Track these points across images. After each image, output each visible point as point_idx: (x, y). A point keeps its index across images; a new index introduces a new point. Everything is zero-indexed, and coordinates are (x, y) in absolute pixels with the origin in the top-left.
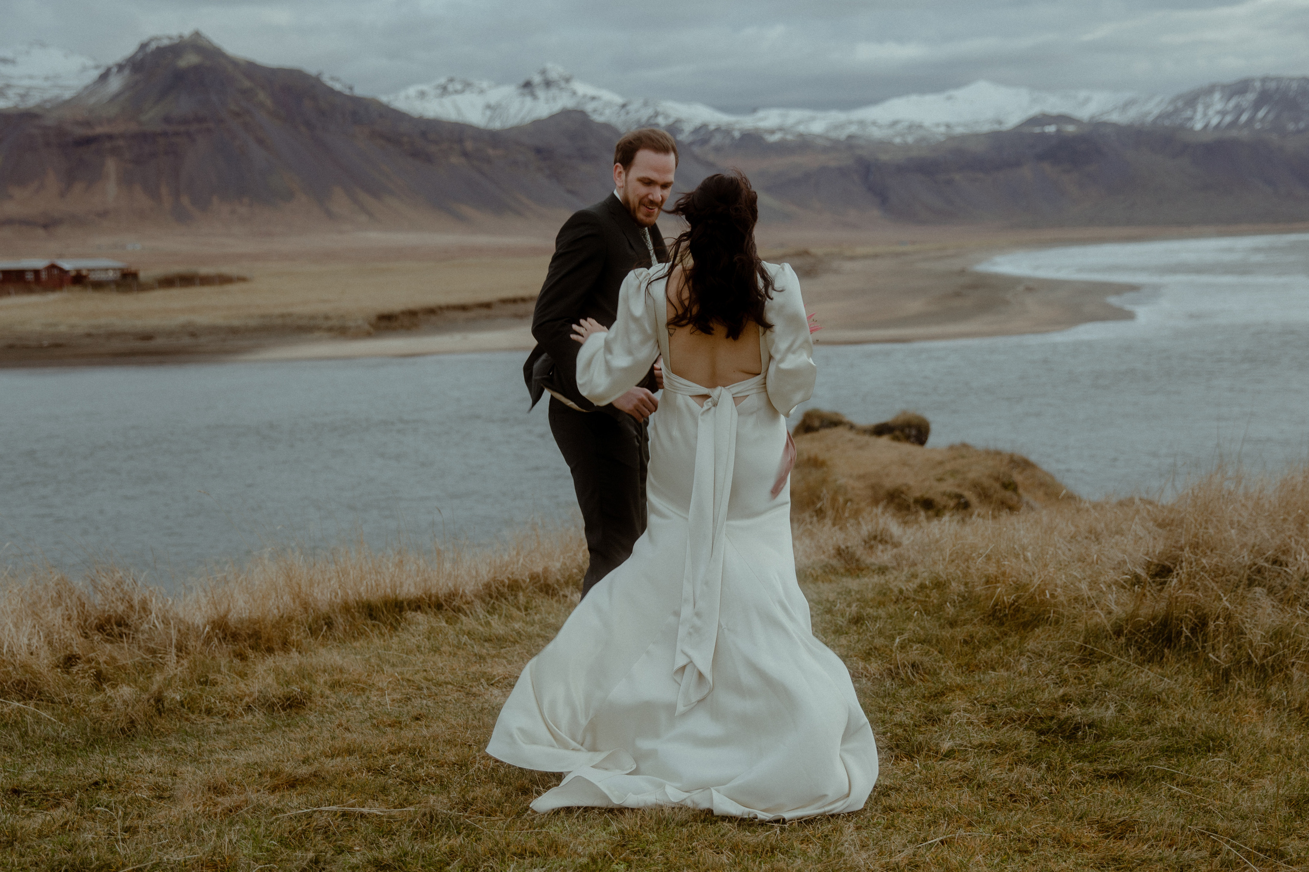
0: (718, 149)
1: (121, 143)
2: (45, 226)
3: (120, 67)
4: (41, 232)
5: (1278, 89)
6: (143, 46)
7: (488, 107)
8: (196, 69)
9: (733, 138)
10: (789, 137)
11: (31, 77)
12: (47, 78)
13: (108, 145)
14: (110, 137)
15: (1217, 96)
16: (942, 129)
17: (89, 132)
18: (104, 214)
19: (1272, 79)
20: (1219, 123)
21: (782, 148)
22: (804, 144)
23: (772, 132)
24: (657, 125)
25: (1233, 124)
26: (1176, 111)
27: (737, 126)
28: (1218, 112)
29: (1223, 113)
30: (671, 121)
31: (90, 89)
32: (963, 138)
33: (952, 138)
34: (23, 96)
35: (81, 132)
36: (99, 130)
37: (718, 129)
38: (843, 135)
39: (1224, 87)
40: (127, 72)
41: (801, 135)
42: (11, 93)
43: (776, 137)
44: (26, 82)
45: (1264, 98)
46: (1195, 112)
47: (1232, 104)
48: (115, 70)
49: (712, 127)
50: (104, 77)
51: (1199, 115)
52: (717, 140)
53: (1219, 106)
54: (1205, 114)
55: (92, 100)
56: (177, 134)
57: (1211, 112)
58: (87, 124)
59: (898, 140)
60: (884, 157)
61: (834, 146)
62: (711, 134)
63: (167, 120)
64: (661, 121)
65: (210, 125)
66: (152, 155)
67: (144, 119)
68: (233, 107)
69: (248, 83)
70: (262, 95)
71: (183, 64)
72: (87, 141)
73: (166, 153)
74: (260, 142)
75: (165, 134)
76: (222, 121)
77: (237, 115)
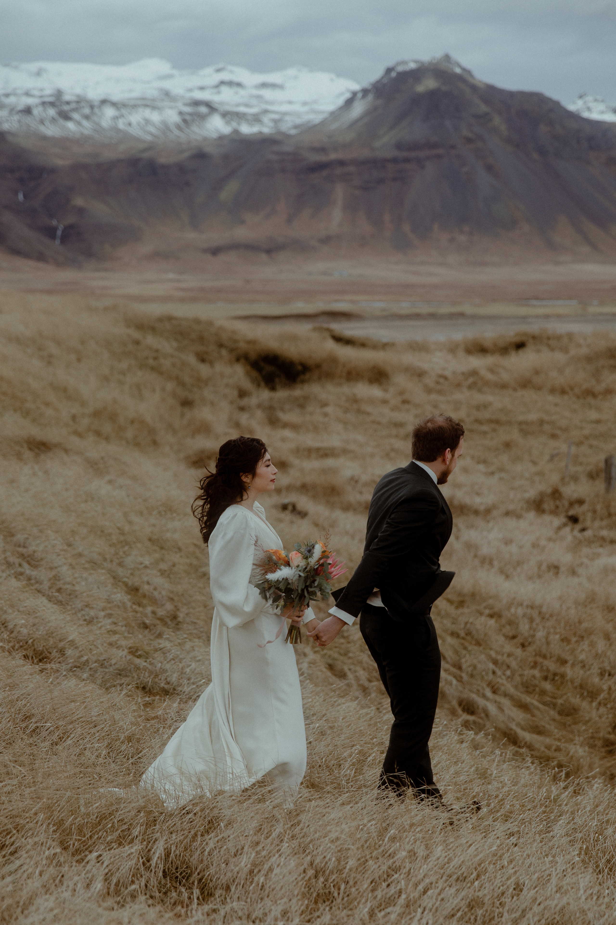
1: (351, 169)
2: (268, 251)
3: (365, 92)
4: (264, 257)
6: (389, 70)
8: (432, 94)
11: (290, 102)
12: (305, 104)
13: (339, 171)
14: (342, 163)
17: (323, 158)
18: (326, 240)
31: (334, 115)
34: (276, 121)
35: (315, 158)
36: (333, 156)
40: (370, 97)
42: (266, 119)
44: (285, 108)
48: (360, 95)
50: (349, 102)
55: (334, 126)
56: (407, 160)
58: (323, 150)
63: (399, 146)
65: (441, 151)
66: (381, 181)
67: (377, 144)
68: (465, 132)
69: (484, 108)
70: (497, 121)
71: (421, 88)
72: (320, 167)
73: (394, 179)
74: (489, 168)
75: (395, 160)
76: (453, 147)
77: (469, 140)
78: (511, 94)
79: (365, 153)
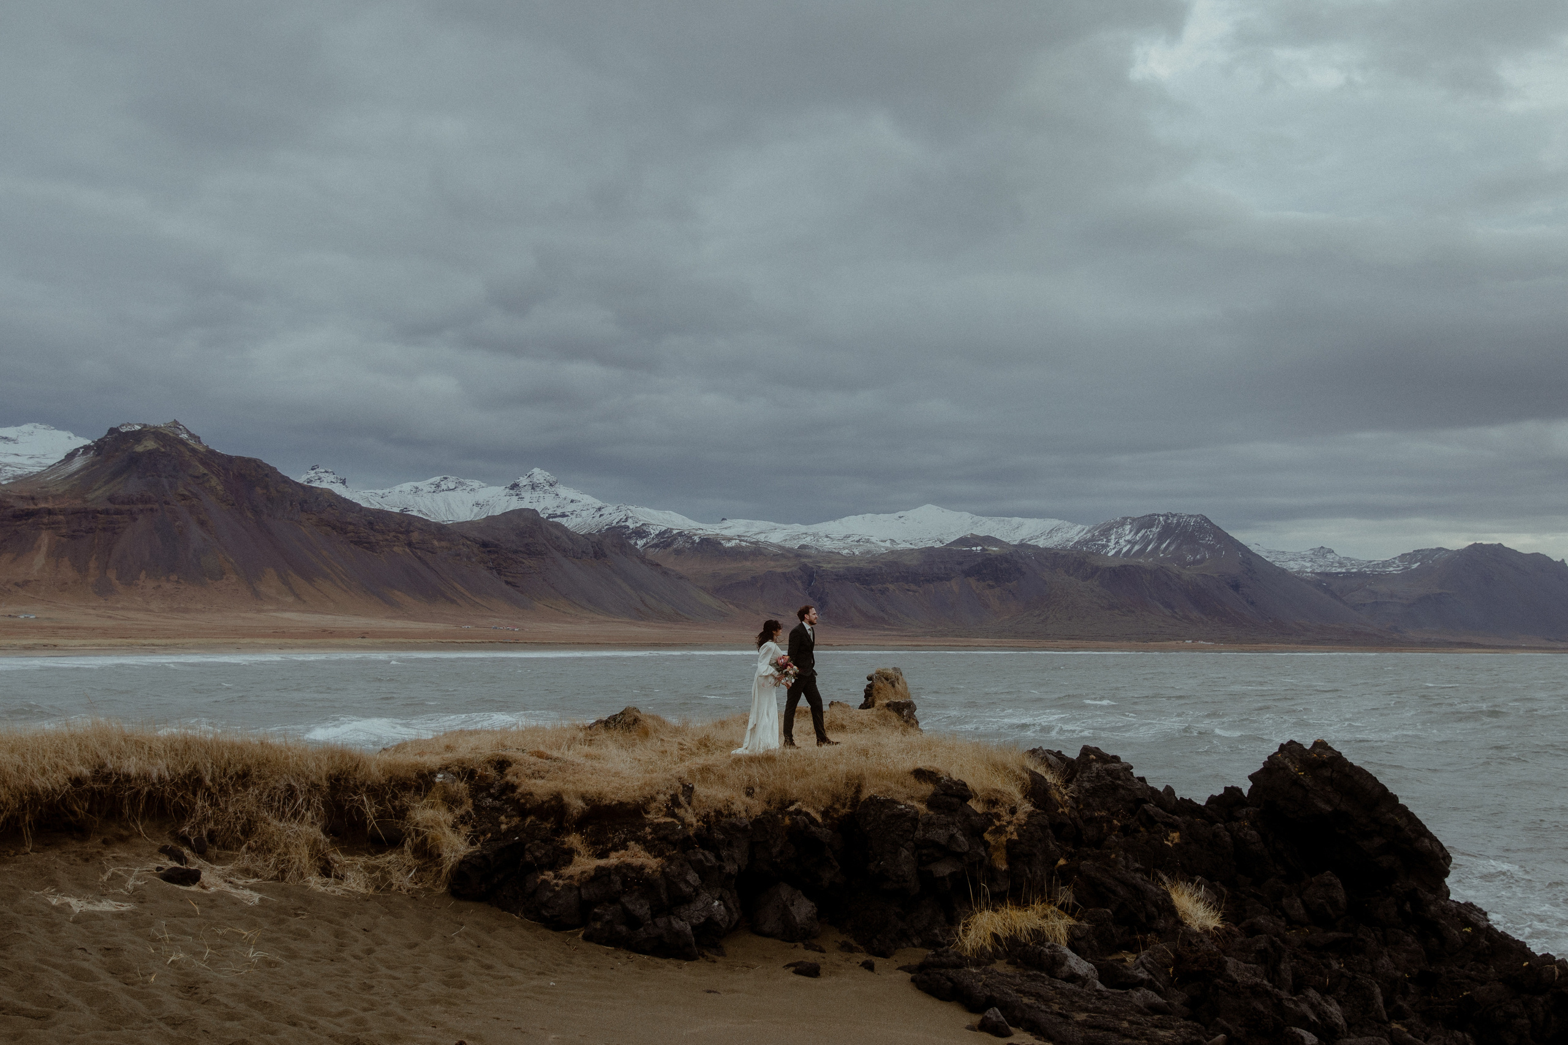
0: (678, 552)
1: (60, 518)
5: (1178, 524)
6: (112, 431)
7: (478, 504)
9: (693, 542)
10: (744, 544)
13: (46, 519)
14: (50, 512)
15: (1128, 527)
16: (888, 544)
17: (31, 506)
18: (24, 584)
19: (1173, 516)
20: (1129, 551)
21: (737, 553)
22: (757, 551)
23: (729, 539)
24: (628, 527)
25: (1141, 551)
26: (1093, 539)
27: (700, 532)
28: (1129, 542)
29: (1132, 543)
30: (638, 525)
31: (53, 468)
32: (902, 553)
33: (892, 552)
35: (23, 506)
36: (41, 505)
37: (680, 534)
38: (795, 544)
39: (1134, 520)
41: (756, 543)
43: (733, 544)
45: (1167, 531)
46: (1108, 541)
47: (1140, 535)
48: (80, 452)
49: (675, 532)
51: (1112, 544)
52: (679, 543)
53: (1127, 538)
54: (1117, 543)
56: (118, 512)
57: (1122, 541)
58: (33, 499)
59: (845, 552)
60: (826, 566)
61: (784, 553)
62: (674, 538)
63: (111, 499)
64: (631, 524)
65: (156, 506)
66: (91, 530)
67: (90, 496)
68: (181, 490)
69: (202, 470)
70: (214, 481)
71: (139, 449)
72: (28, 514)
73: (104, 530)
74: (202, 523)
75: (107, 512)
76: (167, 503)
77: (184, 497)
78: (230, 459)
79: (78, 504)
